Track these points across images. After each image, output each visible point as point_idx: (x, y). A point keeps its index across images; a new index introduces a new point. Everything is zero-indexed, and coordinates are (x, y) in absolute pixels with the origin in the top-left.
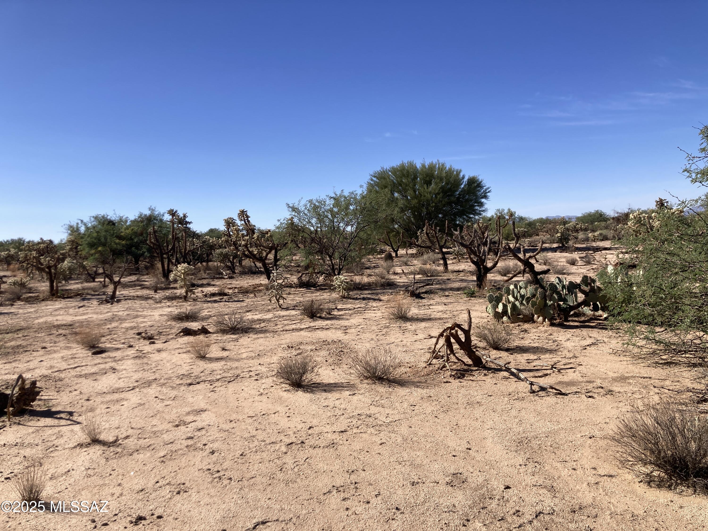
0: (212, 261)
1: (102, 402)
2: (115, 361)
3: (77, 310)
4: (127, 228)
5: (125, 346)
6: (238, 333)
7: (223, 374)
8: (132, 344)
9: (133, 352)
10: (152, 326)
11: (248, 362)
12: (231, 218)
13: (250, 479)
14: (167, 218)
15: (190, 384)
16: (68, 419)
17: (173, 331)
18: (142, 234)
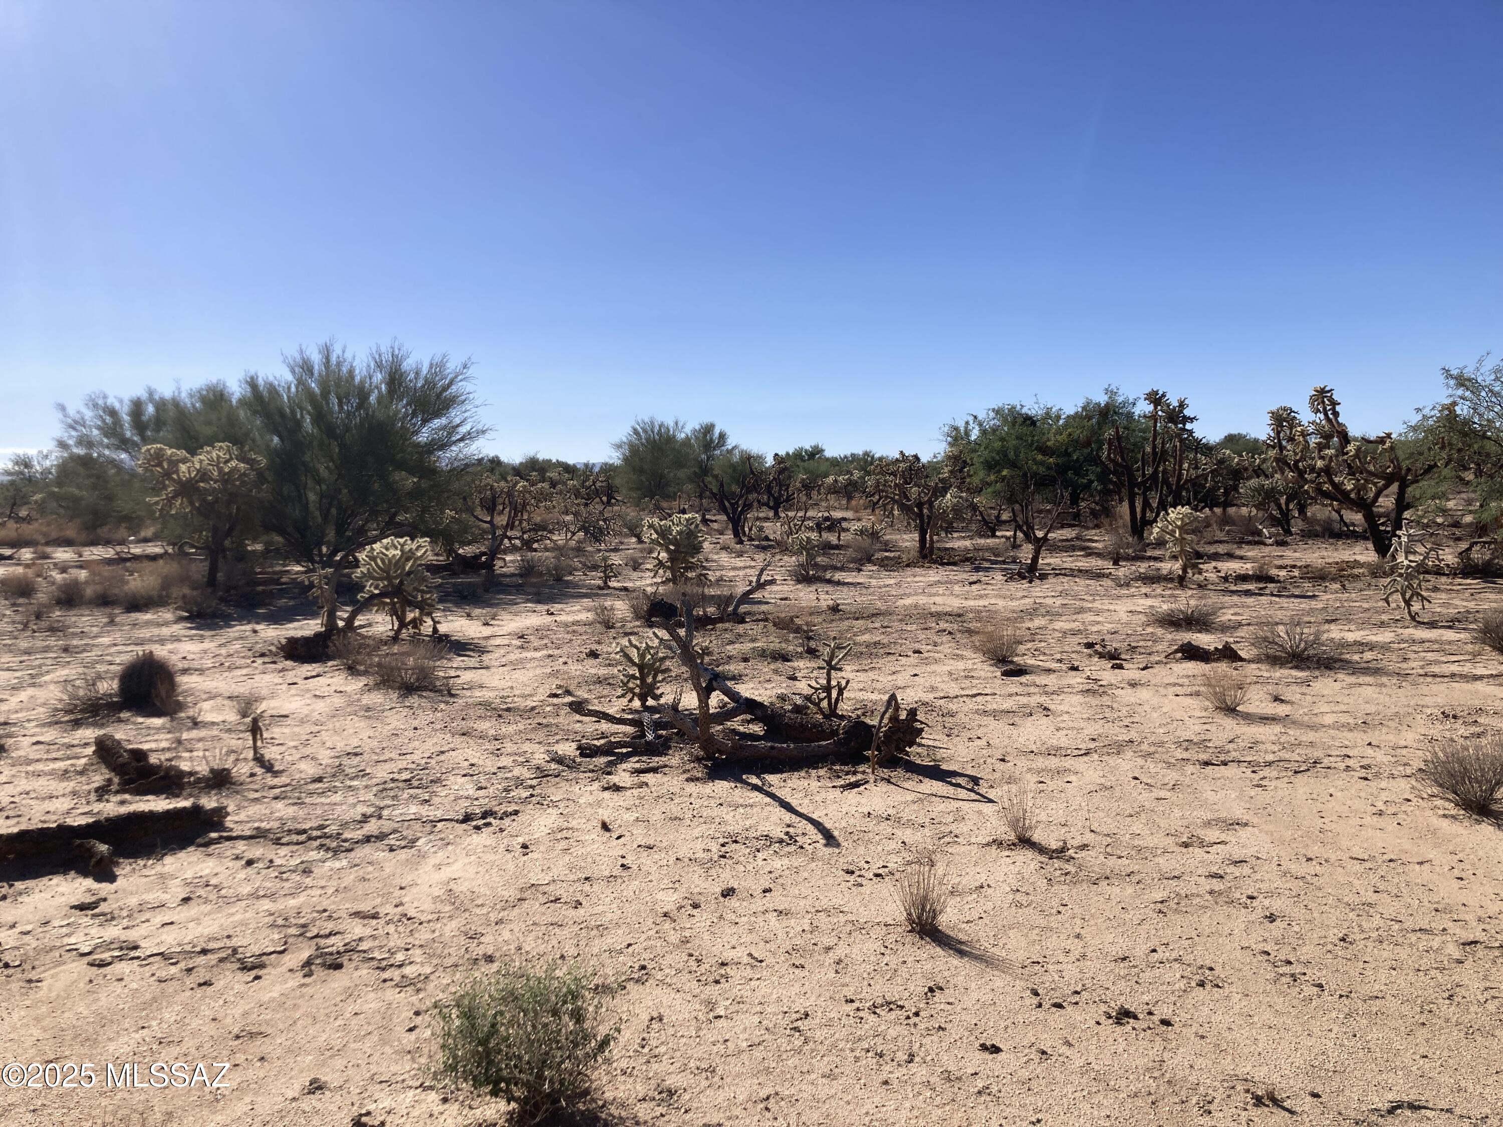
0: (1234, 505)
1: (1030, 770)
2: (1046, 693)
3: (967, 588)
4: (1059, 432)
5: (1064, 667)
6: (1309, 668)
7: (1280, 754)
8: (1076, 664)
9: (1079, 680)
10: (1115, 633)
11: (1340, 734)
12: (1285, 409)
13: (1371, 998)
14: (1144, 408)
15: (1207, 763)
16: (971, 790)
17: (1160, 647)
18: (1088, 444)
